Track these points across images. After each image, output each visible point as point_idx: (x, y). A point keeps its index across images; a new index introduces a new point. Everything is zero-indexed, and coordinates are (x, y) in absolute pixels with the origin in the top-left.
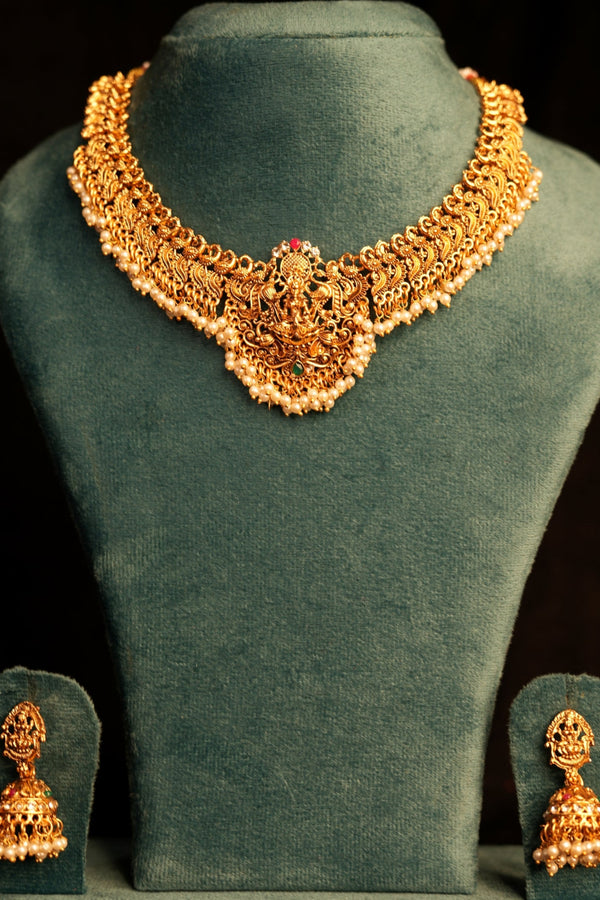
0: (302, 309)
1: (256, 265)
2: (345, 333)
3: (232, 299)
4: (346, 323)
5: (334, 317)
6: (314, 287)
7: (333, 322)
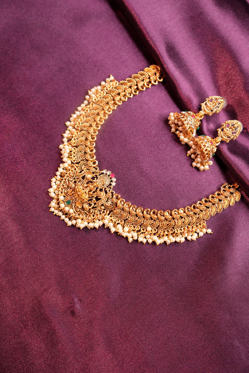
0: (91, 191)
1: (96, 167)
2: (92, 211)
3: (79, 166)
4: (96, 210)
5: (95, 204)
6: (101, 190)
7: (93, 204)
